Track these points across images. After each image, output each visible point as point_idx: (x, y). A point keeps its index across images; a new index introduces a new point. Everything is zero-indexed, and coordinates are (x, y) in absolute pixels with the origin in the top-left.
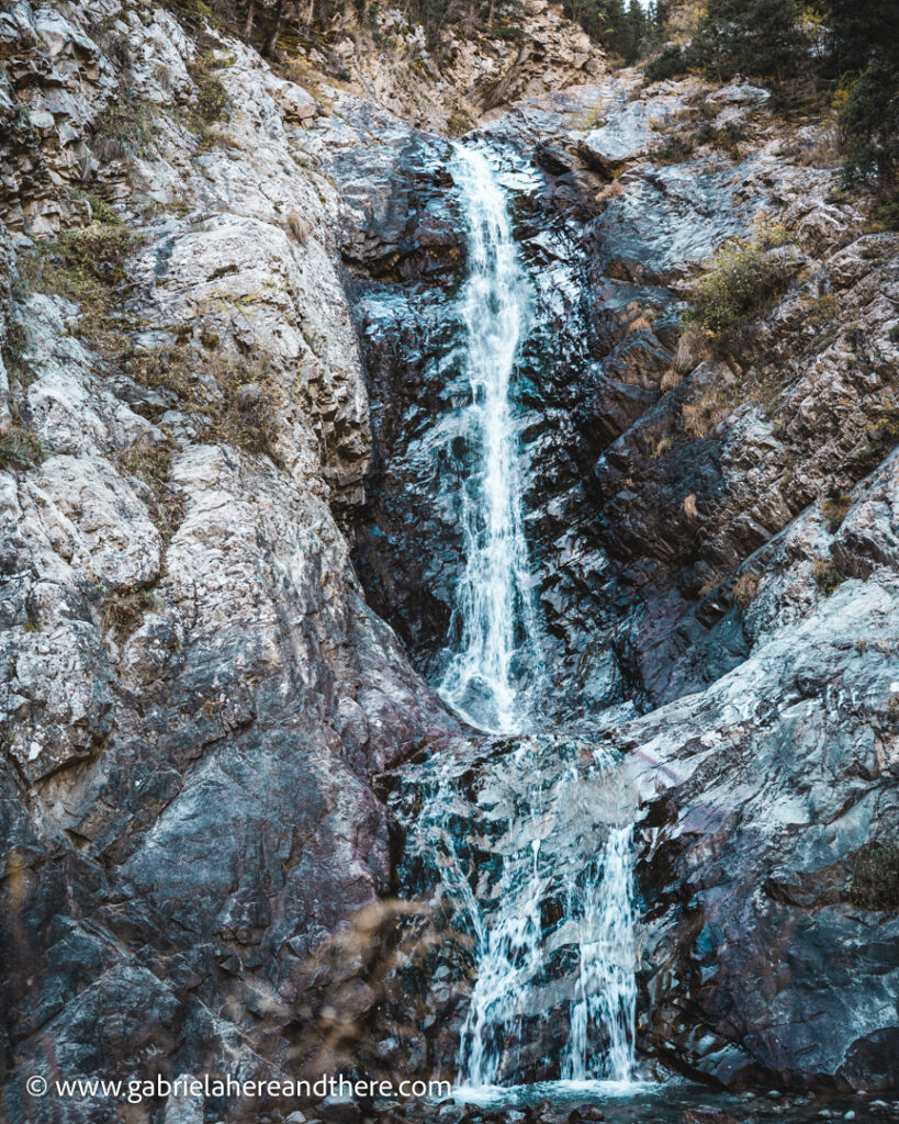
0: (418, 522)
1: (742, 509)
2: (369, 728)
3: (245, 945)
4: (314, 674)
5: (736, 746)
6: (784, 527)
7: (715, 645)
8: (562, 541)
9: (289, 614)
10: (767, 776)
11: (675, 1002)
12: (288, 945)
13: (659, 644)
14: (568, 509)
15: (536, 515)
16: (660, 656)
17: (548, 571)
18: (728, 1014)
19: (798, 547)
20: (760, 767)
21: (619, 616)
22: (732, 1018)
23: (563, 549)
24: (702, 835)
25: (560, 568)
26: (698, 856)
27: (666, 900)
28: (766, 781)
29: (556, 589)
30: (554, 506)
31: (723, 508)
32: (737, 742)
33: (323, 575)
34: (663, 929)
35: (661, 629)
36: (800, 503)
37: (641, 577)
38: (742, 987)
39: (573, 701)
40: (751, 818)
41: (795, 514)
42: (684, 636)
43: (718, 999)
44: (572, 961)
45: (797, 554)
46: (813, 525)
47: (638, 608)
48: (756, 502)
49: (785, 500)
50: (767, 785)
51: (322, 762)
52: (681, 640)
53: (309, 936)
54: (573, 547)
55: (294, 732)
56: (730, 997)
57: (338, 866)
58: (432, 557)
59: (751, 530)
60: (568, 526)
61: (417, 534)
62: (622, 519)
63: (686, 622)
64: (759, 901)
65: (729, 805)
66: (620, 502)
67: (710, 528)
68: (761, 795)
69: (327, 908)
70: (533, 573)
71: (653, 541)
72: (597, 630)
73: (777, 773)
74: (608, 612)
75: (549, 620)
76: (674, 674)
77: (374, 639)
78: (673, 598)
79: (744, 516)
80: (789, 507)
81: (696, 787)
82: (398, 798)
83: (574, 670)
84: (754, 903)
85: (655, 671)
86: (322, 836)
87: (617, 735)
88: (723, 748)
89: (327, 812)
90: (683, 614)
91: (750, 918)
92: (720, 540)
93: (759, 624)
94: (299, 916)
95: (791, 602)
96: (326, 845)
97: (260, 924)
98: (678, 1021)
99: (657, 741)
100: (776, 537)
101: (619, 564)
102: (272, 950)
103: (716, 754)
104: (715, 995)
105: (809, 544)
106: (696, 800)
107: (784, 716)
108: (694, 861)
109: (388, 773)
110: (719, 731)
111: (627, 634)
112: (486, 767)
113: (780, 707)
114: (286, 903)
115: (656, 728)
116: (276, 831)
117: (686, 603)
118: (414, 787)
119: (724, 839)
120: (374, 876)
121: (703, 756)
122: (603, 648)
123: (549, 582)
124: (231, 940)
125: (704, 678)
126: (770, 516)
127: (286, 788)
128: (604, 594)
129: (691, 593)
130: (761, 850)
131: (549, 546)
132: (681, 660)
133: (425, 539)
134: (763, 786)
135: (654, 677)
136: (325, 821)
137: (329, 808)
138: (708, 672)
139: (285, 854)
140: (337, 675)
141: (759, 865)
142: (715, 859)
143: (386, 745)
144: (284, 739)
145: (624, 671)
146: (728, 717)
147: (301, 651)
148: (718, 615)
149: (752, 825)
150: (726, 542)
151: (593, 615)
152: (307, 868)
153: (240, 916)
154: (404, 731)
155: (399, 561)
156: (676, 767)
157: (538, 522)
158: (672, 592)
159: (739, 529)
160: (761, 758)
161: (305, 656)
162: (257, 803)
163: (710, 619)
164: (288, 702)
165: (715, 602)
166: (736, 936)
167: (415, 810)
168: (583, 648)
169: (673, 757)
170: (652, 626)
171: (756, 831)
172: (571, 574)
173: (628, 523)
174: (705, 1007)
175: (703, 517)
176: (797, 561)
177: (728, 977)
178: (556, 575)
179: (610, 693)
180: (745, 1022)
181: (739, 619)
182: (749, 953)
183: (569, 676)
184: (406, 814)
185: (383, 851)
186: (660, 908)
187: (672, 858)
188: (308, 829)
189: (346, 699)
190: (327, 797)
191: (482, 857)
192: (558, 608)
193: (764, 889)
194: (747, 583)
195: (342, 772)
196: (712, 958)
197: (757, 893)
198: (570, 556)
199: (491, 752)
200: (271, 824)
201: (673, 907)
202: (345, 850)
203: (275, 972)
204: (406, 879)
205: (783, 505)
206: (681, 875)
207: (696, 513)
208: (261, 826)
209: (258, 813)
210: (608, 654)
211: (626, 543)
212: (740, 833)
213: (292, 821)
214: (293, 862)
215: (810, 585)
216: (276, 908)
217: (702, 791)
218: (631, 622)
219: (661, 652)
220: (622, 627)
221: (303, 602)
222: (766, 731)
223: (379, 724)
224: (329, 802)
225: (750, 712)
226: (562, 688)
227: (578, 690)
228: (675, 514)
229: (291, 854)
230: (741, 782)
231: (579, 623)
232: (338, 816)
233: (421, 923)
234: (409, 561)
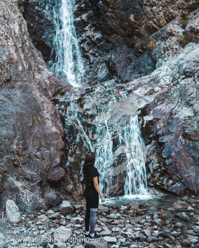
0: (40, 19)
1: (150, 20)
2: (46, 83)
3: (21, 156)
4: (27, 64)
5: (166, 92)
6: (164, 26)
7: (142, 62)
8: (87, 28)
9: (17, 43)
10: (178, 101)
11: (159, 170)
12: (36, 155)
13: (121, 62)
14: (88, 17)
15: (78, 19)
16: (122, 65)
17: (83, 37)
18: (176, 173)
19: (171, 32)
20: (175, 98)
21: (106, 53)
22: (178, 175)
23: (87, 31)
24: (160, 119)
25: (87, 37)
26: (160, 125)
27: (151, 139)
28: (178, 102)
29: (86, 43)
30: (84, 16)
31: (144, 19)
32: (167, 91)
33: (23, 32)
34: (152, 148)
35: (121, 57)
36: (170, 18)
37: (114, 41)
38: (180, 165)
39: (94, 79)
40: (175, 114)
41: (168, 22)
42: (130, 60)
43: (173, 169)
44: (124, 158)
45: (171, 34)
46: (176, 26)
47: (113, 50)
48: (155, 18)
49: (165, 18)
50: (179, 104)
51: (37, 94)
52: (129, 61)
53: (42, 152)
54: (90, 30)
55: (25, 83)
56: (177, 168)
57: (48, 128)
58: (45, 31)
59: (153, 26)
60: (88, 23)
61: (40, 24)
62: (108, 21)
63: (130, 55)
64: (182, 139)
65: (167, 110)
66: (107, 16)
67: (138, 25)
68: (177, 107)
69: (46, 142)
70: (78, 38)
71: (118, 29)
72: (99, 57)
73: (182, 100)
74: (103, 51)
75: (84, 53)
76: (128, 71)
77: (37, 55)
78: (125, 47)
79: (151, 22)
80: (166, 19)
81: (155, 104)
82: (59, 106)
83: (93, 69)
84: (181, 140)
85: (121, 70)
86: (41, 118)
87: (125, 88)
88: (162, 92)
89: (41, 110)
90: (129, 53)
91: (180, 145)
92: (142, 29)
93: (158, 56)
94: (38, 145)
95: (170, 49)
96: (42, 121)
97: (25, 149)
98: (160, 176)
99: (139, 89)
100: (162, 29)
101: (106, 36)
102: (30, 157)
103: (160, 94)
104: (172, 168)
105: (175, 31)
106: (155, 108)
107: (181, 83)
108: (158, 127)
109: (54, 98)
110: (160, 87)
111: (110, 59)
112: (85, 96)
113: (179, 80)
114: (33, 141)
115: (138, 86)
116: (26, 117)
117: (129, 49)
118: (64, 103)
119: (167, 120)
120: (60, 132)
121: (156, 94)
122: (102, 63)
123: (83, 41)
124: (16, 154)
125: (139, 72)
126: (160, 22)
127: (27, 102)
128: (101, 45)
129: (132, 46)
130: (181, 124)
131: (82, 30)
132: (129, 67)
133: (42, 25)
134: (177, 104)
135: (121, 72)
136: (41, 113)
137: (42, 109)
138: (141, 70)
139: (31, 124)
140: (33, 66)
141: (181, 128)
142: (165, 127)
143: (51, 89)
144: (23, 86)
145: (110, 70)
146: (162, 82)
147: (22, 56)
148: (141, 53)
149: (176, 116)
150: (144, 30)
151: (98, 52)
152: (38, 129)
153: (19, 146)
154: (56, 85)
155: (34, 32)
156: (147, 98)
157: (79, 21)
158: (125, 45)
159: (149, 26)
160: (175, 95)
161: (23, 58)
162: (18, 108)
163: (138, 54)
164: (22, 73)
165: (140, 49)
166: (177, 150)
167: (65, 110)
168: (95, 62)
169: (146, 95)
170: (119, 56)
171: (178, 118)
172: (90, 39)
173: (109, 23)
174: (169, 172)
175: (136, 22)
176: (170, 37)
177: (175, 162)
178: (85, 39)
179: (105, 77)
180: (182, 176)
181: (149, 55)
182: (182, 155)
183: (91, 71)
184: (63, 111)
185: (61, 123)
186: (149, 142)
187: (151, 126)
188: (36, 116)
189: (37, 73)
190: (41, 105)
191: (90, 126)
192: (86, 49)
193: (183, 136)
194: (152, 43)
195: (43, 97)
196: (169, 157)
197: (181, 137)
198: (90, 33)
199: (86, 92)
200: (25, 114)
201: (153, 141)
202: (49, 123)
203: (32, 164)
204: (68, 133)
205: (164, 19)
206: (155, 131)
207: (134, 20)
208: (21, 115)
209: (20, 111)
210: (104, 64)
211: (109, 30)
212: (172, 118)
213: (31, 113)
214: (33, 127)
215: (177, 44)
216: (29, 143)
217: (157, 106)
218: (111, 54)
219: (122, 64)
220: (108, 56)
221: (20, 40)
222: (175, 87)
223: (48, 82)
224: (41, 107)
225: (169, 81)
226: (89, 75)
227: (95, 76)
228: (126, 20)
229: (32, 124)
230: (169, 103)
231: (93, 55)
232: (45, 112)
233: (75, 147)
234: (37, 32)
